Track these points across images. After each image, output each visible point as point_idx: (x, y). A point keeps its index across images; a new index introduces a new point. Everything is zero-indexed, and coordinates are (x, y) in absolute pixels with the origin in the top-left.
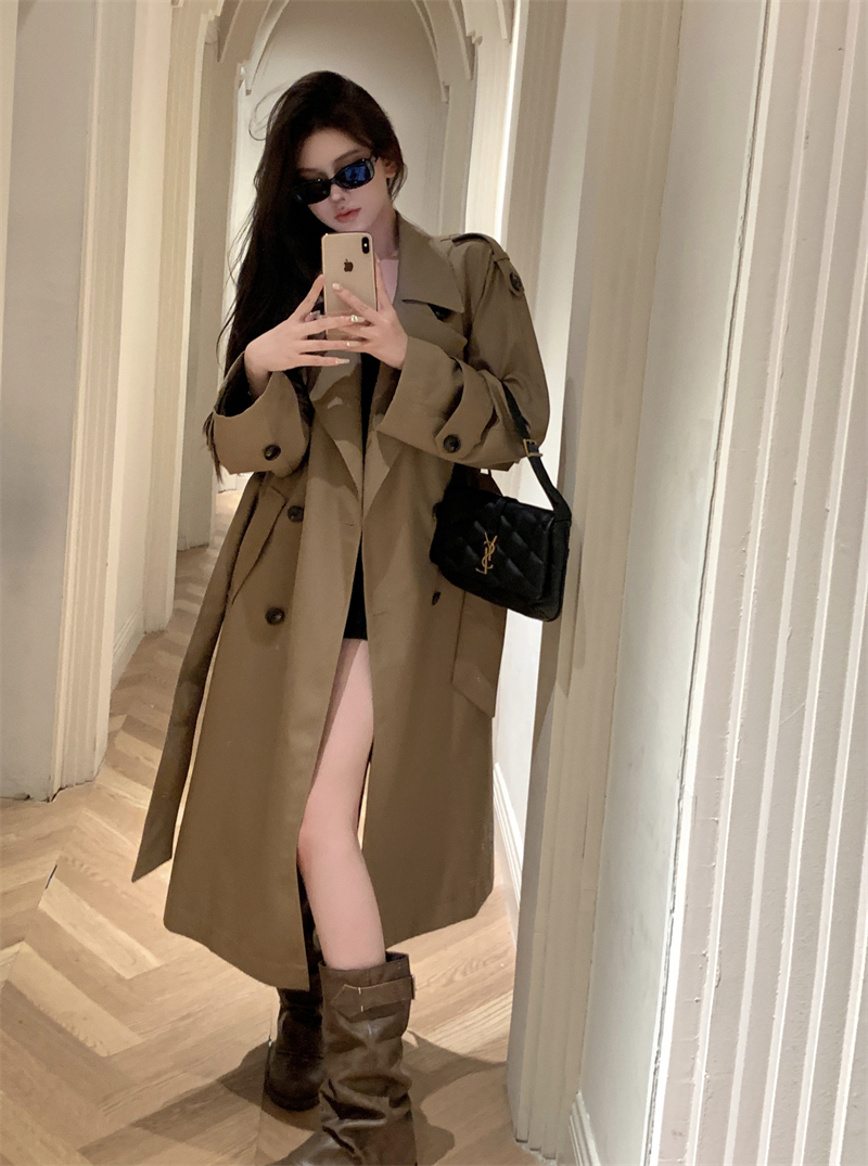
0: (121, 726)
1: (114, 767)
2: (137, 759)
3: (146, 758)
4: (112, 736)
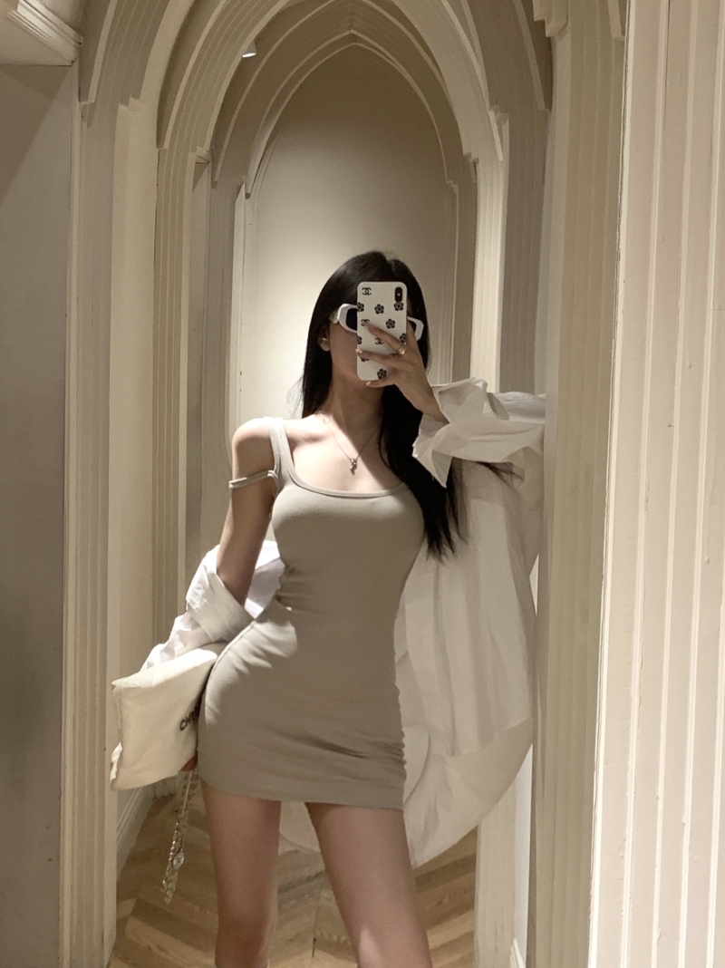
0: (130, 911)
1: (125, 959)
2: (149, 948)
3: (160, 948)
4: (121, 924)
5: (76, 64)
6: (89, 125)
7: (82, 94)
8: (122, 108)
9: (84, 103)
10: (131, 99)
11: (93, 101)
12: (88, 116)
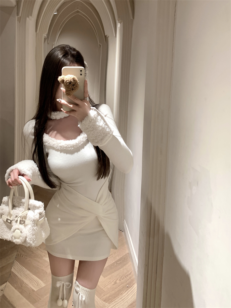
5: (16, 7)
6: (19, 22)
7: (18, 14)
8: (27, 18)
9: (18, 16)
10: (30, 16)
11: (20, 16)
12: (19, 20)
